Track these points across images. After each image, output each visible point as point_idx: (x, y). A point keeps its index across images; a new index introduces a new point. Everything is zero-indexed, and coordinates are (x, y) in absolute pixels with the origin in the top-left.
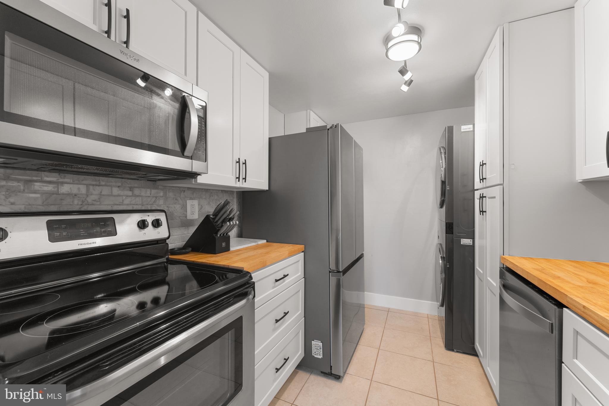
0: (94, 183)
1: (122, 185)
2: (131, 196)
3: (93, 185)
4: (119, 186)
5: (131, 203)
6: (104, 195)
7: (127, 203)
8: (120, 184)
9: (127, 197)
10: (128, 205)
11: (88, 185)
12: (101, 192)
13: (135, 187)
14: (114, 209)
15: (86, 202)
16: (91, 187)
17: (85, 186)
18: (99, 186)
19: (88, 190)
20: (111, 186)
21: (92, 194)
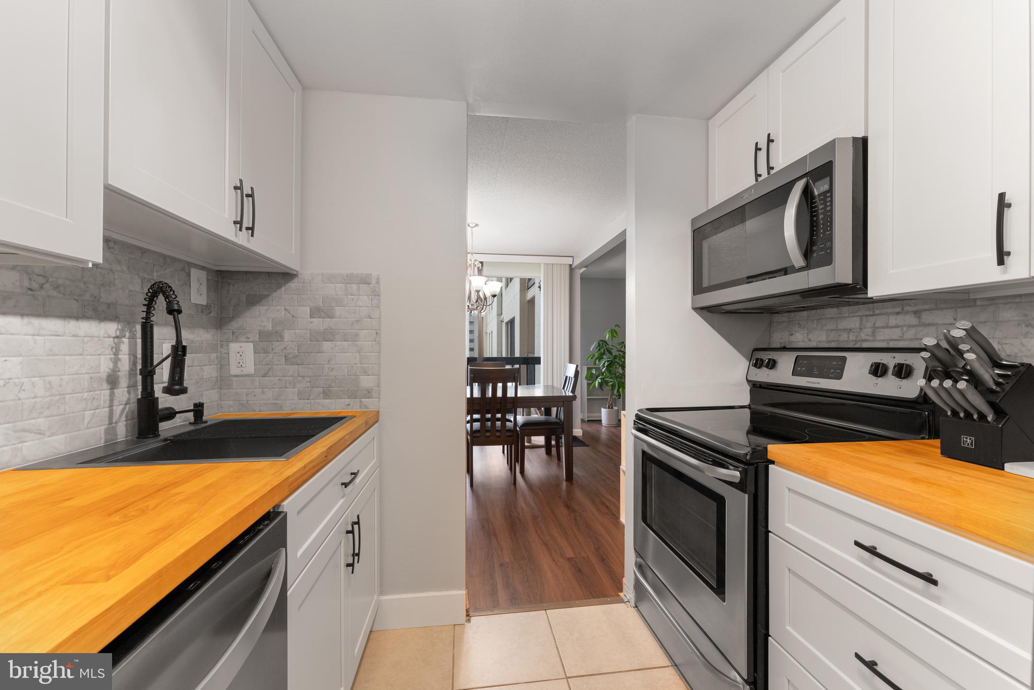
0: (868, 313)
1: (903, 309)
2: (915, 326)
3: (867, 316)
4: (898, 313)
5: (917, 337)
6: (878, 328)
7: (909, 338)
8: (899, 309)
9: (910, 327)
10: (911, 340)
11: (861, 317)
12: (875, 324)
13: (924, 310)
14: (890, 347)
15: (860, 337)
16: (864, 318)
17: (859, 318)
18: (873, 315)
19: (861, 321)
20: (887, 314)
21: (865, 328)
